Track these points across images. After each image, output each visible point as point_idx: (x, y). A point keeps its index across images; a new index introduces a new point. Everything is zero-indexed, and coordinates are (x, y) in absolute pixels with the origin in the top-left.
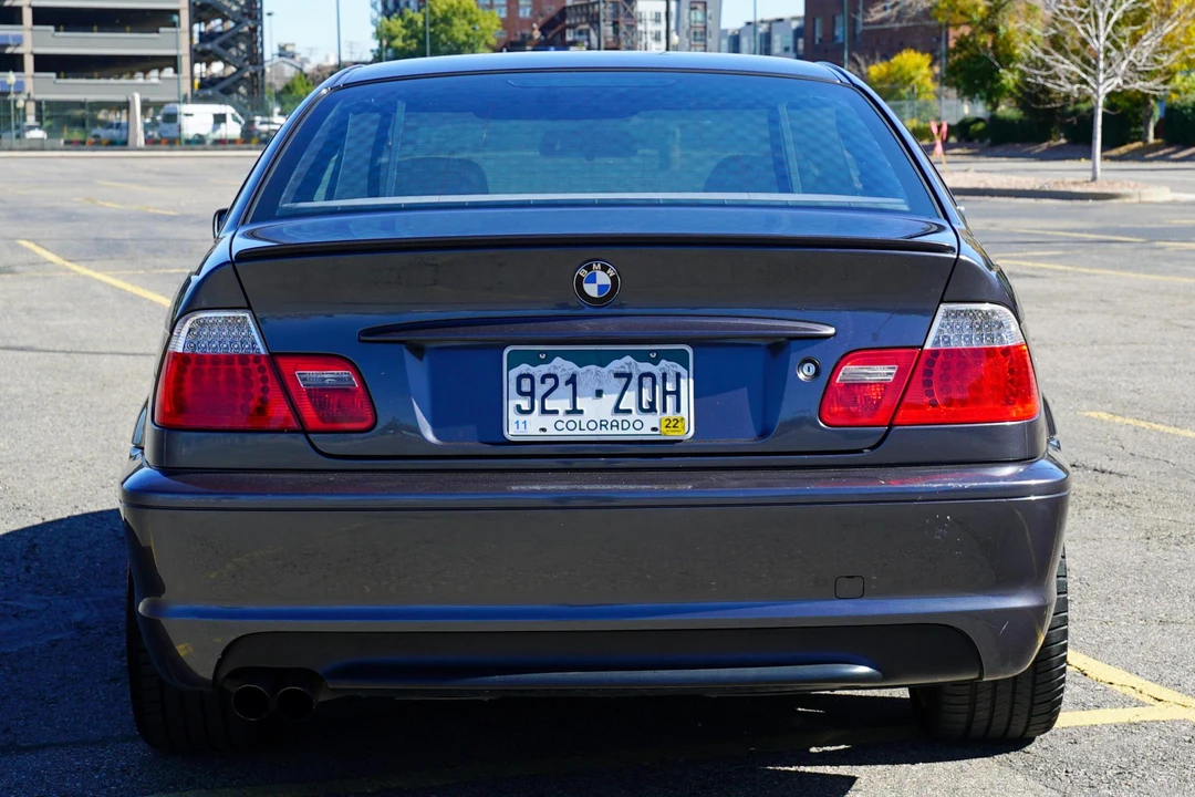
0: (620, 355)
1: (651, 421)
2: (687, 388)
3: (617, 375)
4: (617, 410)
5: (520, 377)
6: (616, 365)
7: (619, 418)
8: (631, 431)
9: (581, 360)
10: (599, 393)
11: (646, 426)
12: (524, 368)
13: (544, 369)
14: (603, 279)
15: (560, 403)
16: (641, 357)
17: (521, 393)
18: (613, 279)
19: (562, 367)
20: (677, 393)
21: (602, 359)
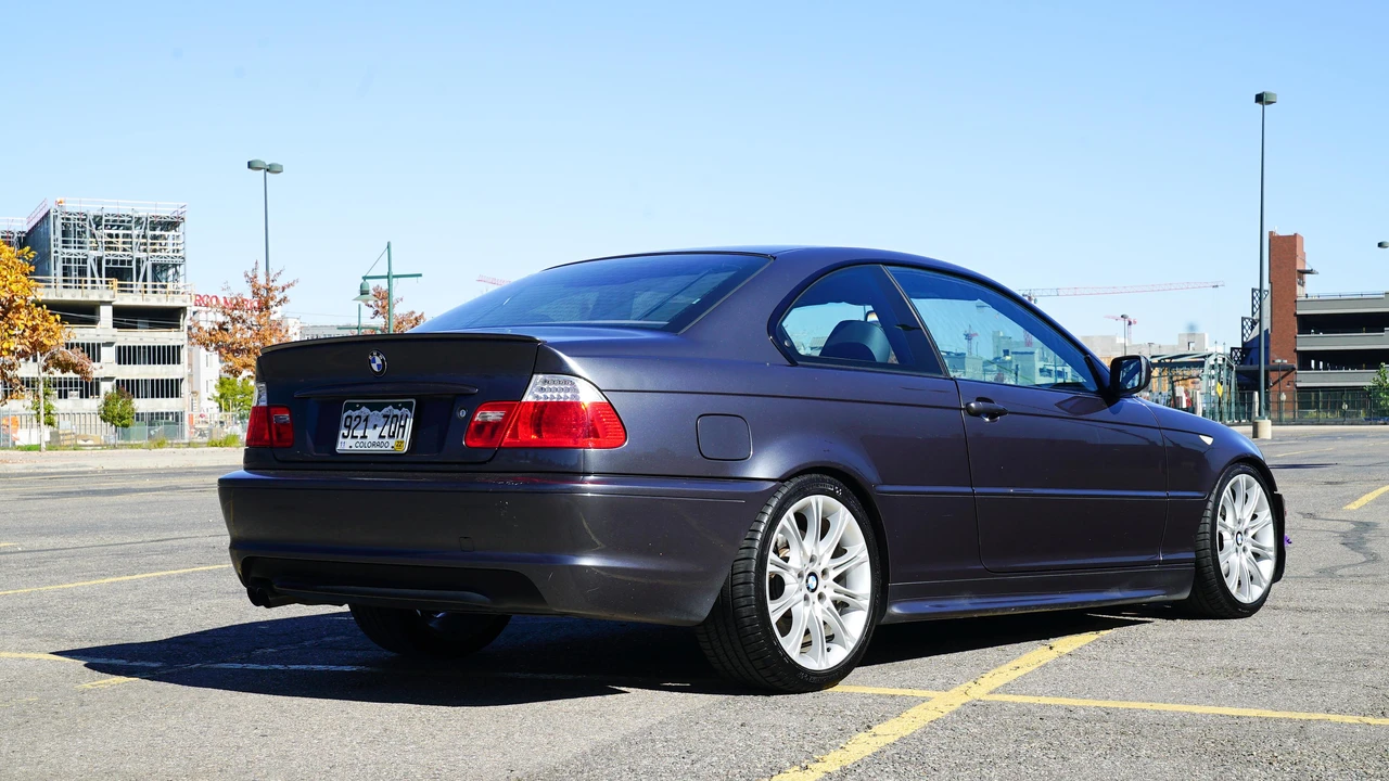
0: (387, 405)
1: (392, 442)
2: (410, 423)
3: (384, 416)
4: (381, 437)
5: (348, 417)
6: (385, 411)
7: (381, 440)
8: (384, 448)
9: (372, 407)
10: (375, 427)
11: (390, 445)
12: (349, 412)
13: (357, 413)
14: (378, 361)
15: (358, 433)
16: (395, 406)
17: (346, 426)
18: (382, 360)
19: (365, 411)
20: (404, 427)
21: (380, 407)
